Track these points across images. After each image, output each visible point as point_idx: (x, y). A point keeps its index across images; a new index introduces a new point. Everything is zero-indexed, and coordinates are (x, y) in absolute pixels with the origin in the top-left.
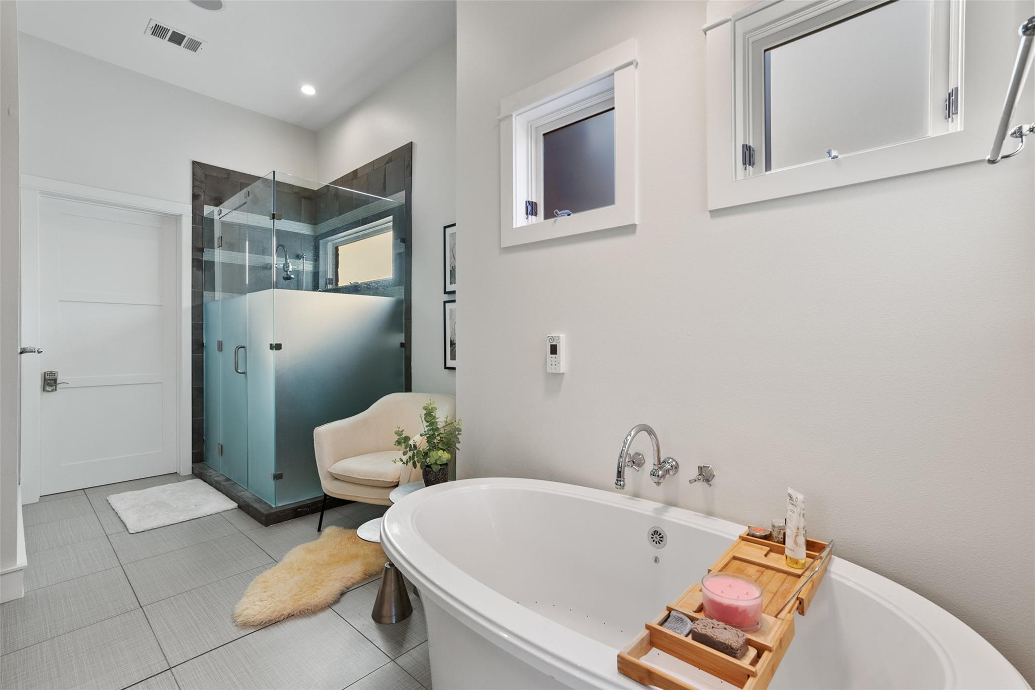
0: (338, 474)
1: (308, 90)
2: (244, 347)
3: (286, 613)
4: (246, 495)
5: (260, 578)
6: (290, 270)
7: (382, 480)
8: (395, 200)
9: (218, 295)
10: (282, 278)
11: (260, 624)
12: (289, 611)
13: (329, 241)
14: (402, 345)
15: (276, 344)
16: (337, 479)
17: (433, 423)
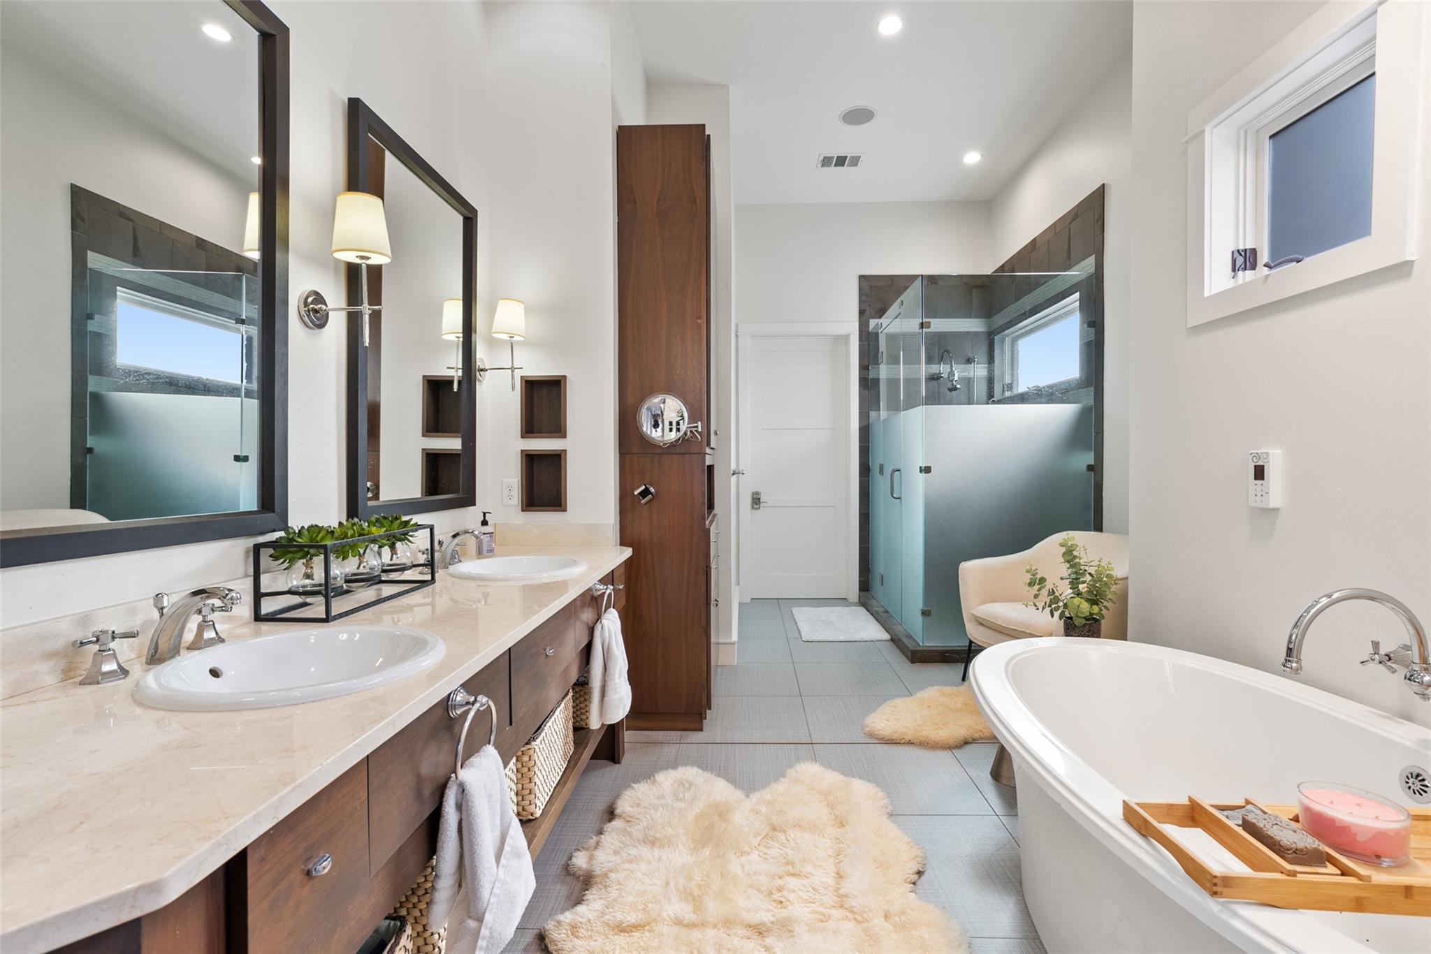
0: (981, 618)
1: (972, 158)
2: (899, 470)
3: (907, 738)
4: (899, 629)
5: (891, 703)
6: (956, 379)
7: (1029, 632)
8: (1081, 271)
9: (883, 414)
10: (947, 390)
11: (882, 739)
12: (910, 738)
13: (1007, 336)
14: (1090, 468)
15: (925, 467)
16: (981, 624)
17: (1075, 564)
